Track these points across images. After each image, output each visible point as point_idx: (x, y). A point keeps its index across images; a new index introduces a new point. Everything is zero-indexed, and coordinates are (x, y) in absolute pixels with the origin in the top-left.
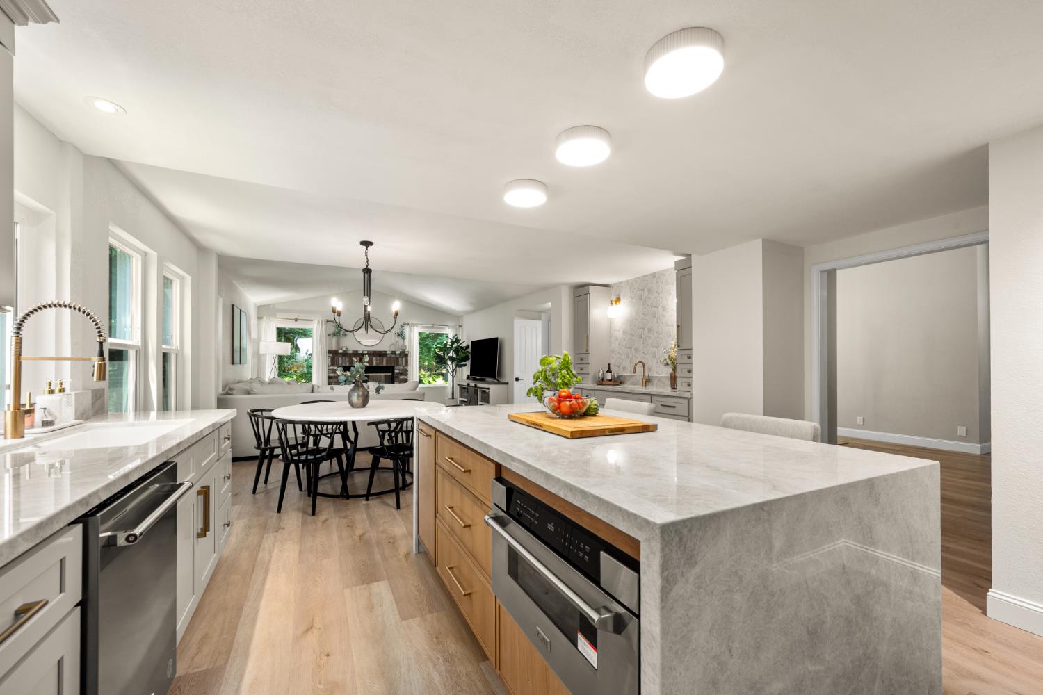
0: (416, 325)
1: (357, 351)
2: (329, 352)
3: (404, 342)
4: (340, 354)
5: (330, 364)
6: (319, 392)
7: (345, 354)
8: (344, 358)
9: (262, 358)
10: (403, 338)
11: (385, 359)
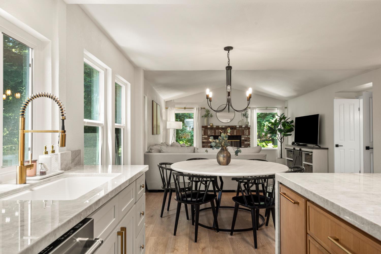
0: (255, 108)
1: (219, 126)
2: (203, 127)
3: (247, 120)
4: (209, 128)
5: (203, 134)
6: (198, 152)
7: (212, 128)
8: (211, 130)
9: (168, 131)
10: (247, 117)
11: (235, 131)
